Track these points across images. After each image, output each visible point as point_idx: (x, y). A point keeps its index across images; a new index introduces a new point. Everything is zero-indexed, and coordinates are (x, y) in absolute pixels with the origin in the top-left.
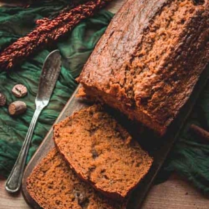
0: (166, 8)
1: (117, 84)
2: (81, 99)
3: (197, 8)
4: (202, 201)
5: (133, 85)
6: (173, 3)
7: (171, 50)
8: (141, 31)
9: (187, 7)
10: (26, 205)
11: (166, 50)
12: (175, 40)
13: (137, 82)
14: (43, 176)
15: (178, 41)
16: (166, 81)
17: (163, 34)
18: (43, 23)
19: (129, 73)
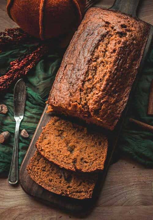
0: (101, 43)
1: (76, 103)
2: (50, 113)
3: (123, 40)
4: (145, 171)
5: (87, 102)
6: (105, 38)
7: (110, 73)
8: (86, 62)
9: (116, 40)
10: (25, 193)
11: (106, 73)
12: (111, 65)
13: (89, 99)
14: (38, 164)
15: (113, 66)
16: (109, 95)
17: (102, 62)
18: (15, 64)
19: (82, 93)
